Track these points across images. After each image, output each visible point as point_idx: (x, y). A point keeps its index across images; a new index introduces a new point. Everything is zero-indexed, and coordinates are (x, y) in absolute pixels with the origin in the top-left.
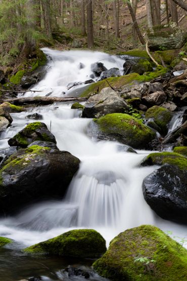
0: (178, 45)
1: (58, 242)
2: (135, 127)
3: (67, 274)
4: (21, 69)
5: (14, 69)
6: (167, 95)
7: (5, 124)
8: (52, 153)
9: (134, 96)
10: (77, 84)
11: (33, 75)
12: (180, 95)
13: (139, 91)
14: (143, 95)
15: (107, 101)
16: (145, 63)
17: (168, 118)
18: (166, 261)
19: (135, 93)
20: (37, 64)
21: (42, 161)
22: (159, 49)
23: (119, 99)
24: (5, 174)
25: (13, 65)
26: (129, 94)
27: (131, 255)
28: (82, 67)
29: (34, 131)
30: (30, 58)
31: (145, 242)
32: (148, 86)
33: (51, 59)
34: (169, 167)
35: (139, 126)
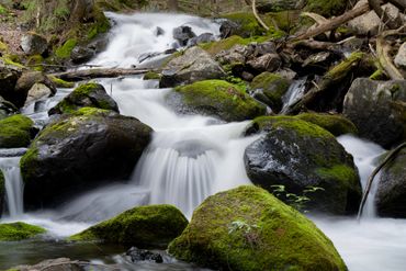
0: (298, 4)
1: (117, 223)
2: (235, 97)
3: (129, 258)
4: (72, 37)
5: (61, 37)
6: (283, 59)
7: (45, 94)
8: (111, 118)
9: (235, 59)
10: (153, 55)
11: (89, 45)
12: (300, 60)
13: (242, 53)
14: (247, 59)
15: (196, 65)
16: (251, 25)
17: (284, 88)
18: (275, 229)
19: (236, 55)
20: (95, 31)
21: (96, 126)
22: (271, 10)
23: (213, 63)
24: (41, 145)
25: (60, 32)
26: (227, 57)
27: (224, 225)
28: (160, 32)
29: (86, 95)
30: (85, 22)
31: (245, 207)
32: (254, 47)
33: (116, 24)
34: (283, 132)
35: (242, 97)
